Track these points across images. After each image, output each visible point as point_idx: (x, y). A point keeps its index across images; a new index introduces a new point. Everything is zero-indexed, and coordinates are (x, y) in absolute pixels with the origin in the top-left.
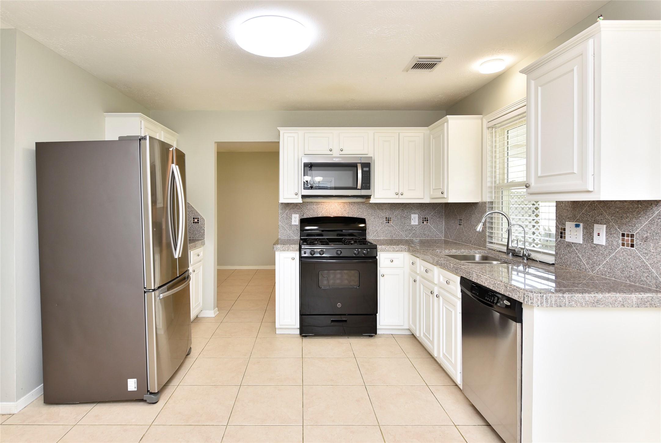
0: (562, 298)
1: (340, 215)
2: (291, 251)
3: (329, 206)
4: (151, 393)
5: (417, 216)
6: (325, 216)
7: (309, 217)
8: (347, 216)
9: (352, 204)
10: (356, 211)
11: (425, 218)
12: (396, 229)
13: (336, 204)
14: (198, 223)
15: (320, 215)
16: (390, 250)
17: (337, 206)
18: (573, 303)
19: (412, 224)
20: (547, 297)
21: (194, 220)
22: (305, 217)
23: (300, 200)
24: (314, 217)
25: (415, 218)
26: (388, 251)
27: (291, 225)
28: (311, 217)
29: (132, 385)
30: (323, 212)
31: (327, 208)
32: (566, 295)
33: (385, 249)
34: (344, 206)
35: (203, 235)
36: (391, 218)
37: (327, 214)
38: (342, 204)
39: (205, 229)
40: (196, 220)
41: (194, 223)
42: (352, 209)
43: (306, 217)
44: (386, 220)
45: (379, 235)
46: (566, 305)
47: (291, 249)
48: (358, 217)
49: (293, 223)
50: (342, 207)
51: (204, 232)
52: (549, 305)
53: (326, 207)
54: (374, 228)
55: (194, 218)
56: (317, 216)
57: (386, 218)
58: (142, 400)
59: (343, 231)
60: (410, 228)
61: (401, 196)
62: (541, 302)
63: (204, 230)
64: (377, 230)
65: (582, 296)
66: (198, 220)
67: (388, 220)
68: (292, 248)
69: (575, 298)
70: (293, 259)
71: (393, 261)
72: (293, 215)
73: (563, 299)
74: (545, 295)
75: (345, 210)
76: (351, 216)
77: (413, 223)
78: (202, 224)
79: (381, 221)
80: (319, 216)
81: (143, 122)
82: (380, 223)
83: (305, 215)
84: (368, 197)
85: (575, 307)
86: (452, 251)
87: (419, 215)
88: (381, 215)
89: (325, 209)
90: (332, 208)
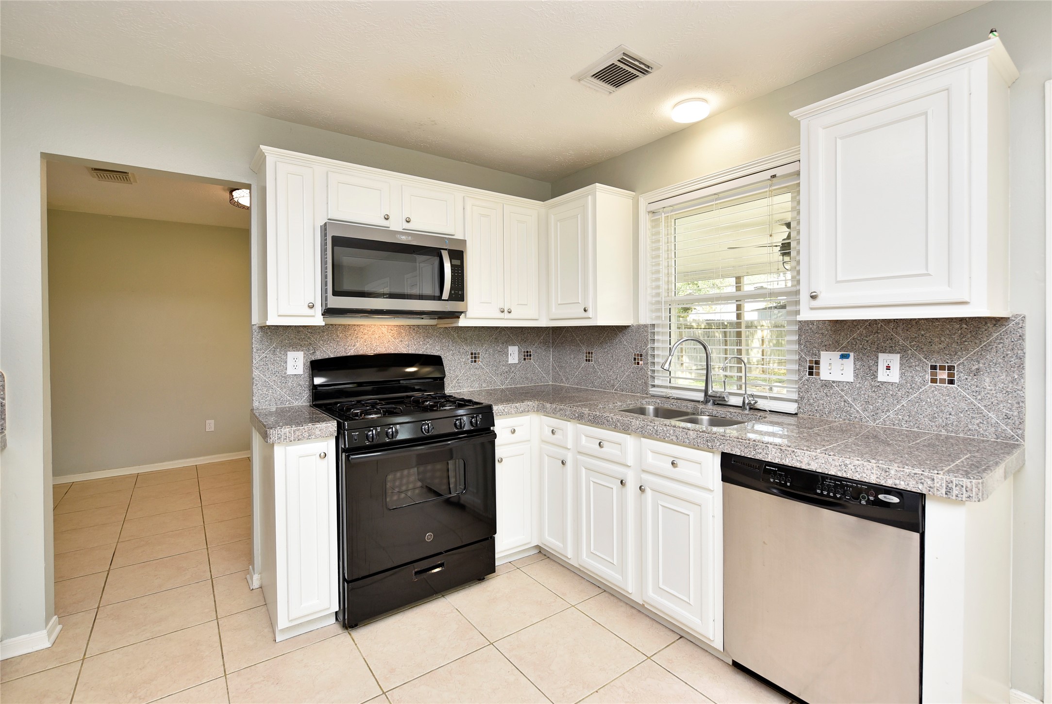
1: (391, 350)
2: (316, 437)
3: (370, 333)
5: (517, 348)
6: (361, 353)
7: (327, 357)
8: (406, 352)
9: (414, 329)
10: (421, 343)
11: (527, 352)
12: (487, 372)
13: (384, 330)
16: (511, 411)
17: (386, 332)
19: (509, 362)
22: (319, 356)
24: (338, 355)
25: (513, 352)
26: (508, 414)
27: (286, 377)
28: (332, 356)
31: (366, 336)
34: (400, 333)
36: (479, 353)
37: (365, 348)
38: (395, 329)
44: (472, 358)
45: (460, 385)
47: (318, 432)
48: (425, 353)
49: (290, 371)
50: (395, 335)
53: (365, 334)
54: (452, 372)
56: (345, 355)
57: (472, 354)
60: (507, 369)
64: (457, 376)
67: (475, 357)
68: (320, 430)
70: (322, 457)
71: (514, 431)
72: (289, 353)
75: (401, 341)
76: (413, 352)
77: (511, 360)
79: (464, 360)
80: (349, 354)
82: (463, 363)
83: (318, 353)
84: (457, 315)
87: (519, 347)
88: (463, 348)
89: (362, 340)
90: (377, 337)
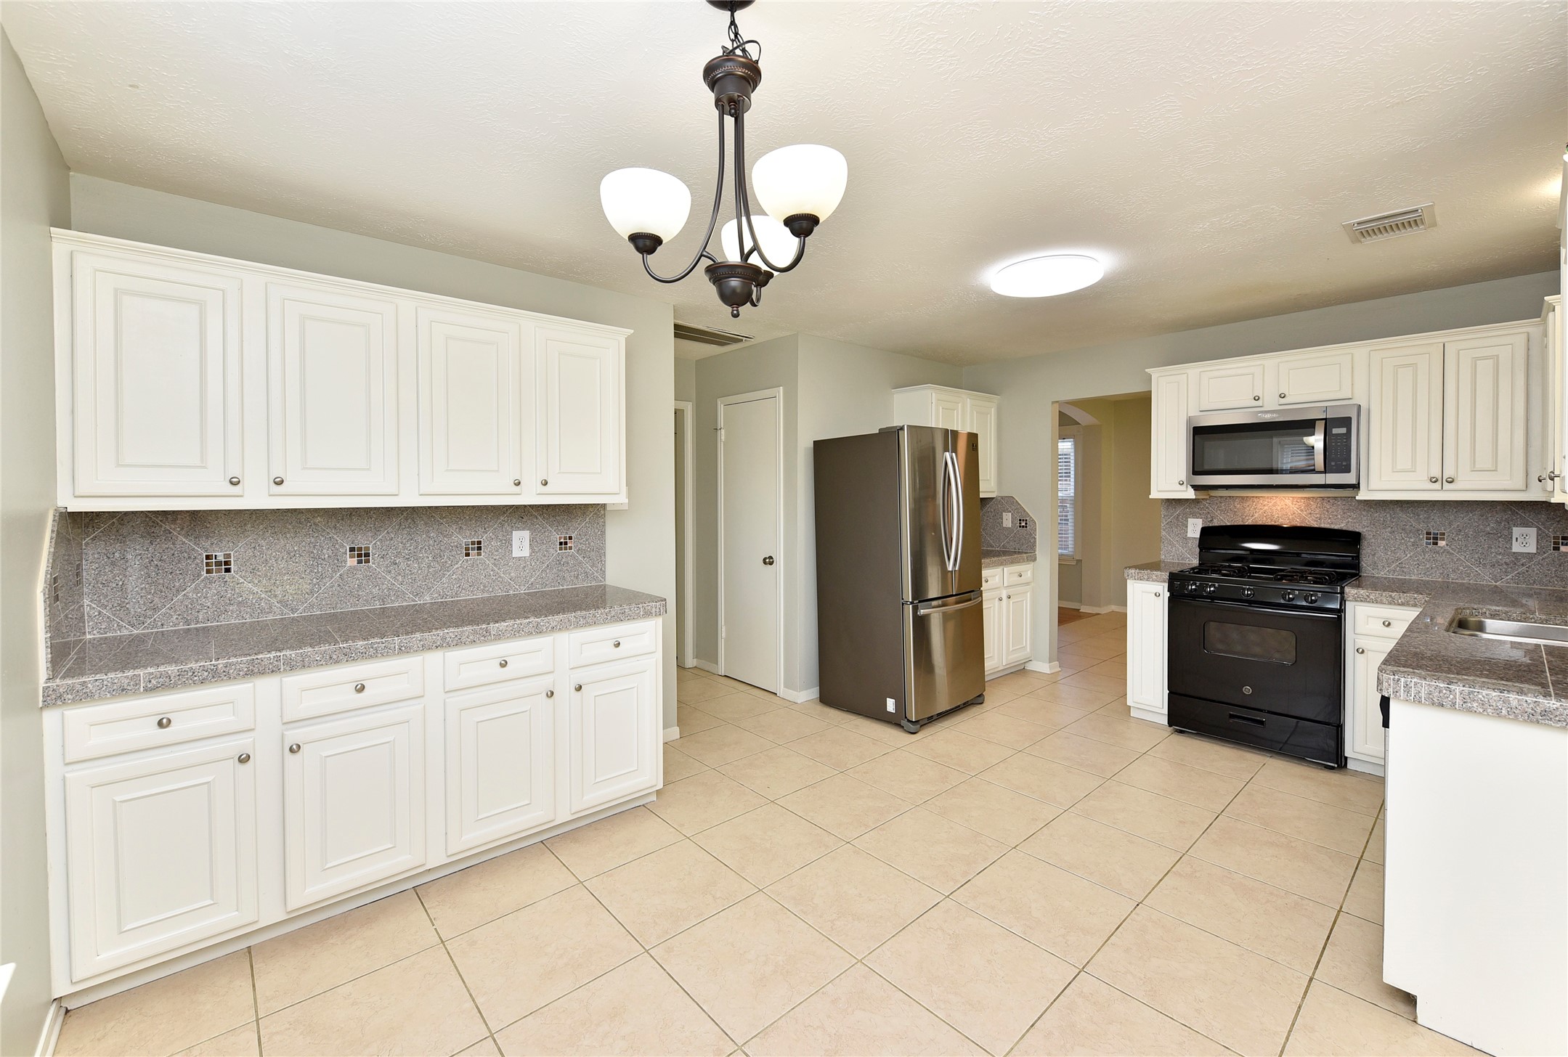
0: (1444, 691)
1: (1298, 523)
2: (1153, 581)
3: (1270, 504)
4: (909, 721)
5: (1532, 532)
6: (1260, 523)
7: (1224, 525)
8: (1316, 526)
9: (1329, 501)
10: (1339, 516)
11: (1564, 538)
12: (1459, 559)
13: (1288, 502)
14: (1026, 527)
15: (1249, 522)
16: (1381, 600)
17: (1290, 504)
18: (1475, 705)
19: (1513, 551)
20: (1408, 683)
21: (1020, 523)
22: (1216, 523)
23: (1190, 494)
24: (1236, 524)
25: (1525, 536)
26: (1376, 601)
27: (1186, 538)
28: (1229, 524)
29: (891, 705)
30: (1256, 515)
31: (1266, 508)
32: (1458, 688)
33: (1366, 597)
34: (1308, 505)
35: (1034, 545)
36: (1443, 534)
37: (1265, 519)
39: (1037, 537)
40: (1024, 524)
41: (1020, 527)
42: (1327, 511)
43: (1216, 525)
44: (1428, 538)
45: (1405, 570)
46: (1457, 706)
47: (1155, 578)
48: (1344, 529)
49: (1190, 534)
50: (1303, 508)
51: (1035, 542)
52: (1412, 698)
54: (1389, 553)
55: (1020, 520)
56: (1241, 523)
57: (1428, 533)
58: (899, 725)
59: (1303, 555)
60: (1508, 561)
61: (1446, 486)
62: (1395, 690)
63: (1035, 539)
64: (1399, 559)
65: (1499, 696)
66: (1026, 524)
67: (1434, 538)
69: (1480, 696)
70: (1157, 595)
71: (1389, 624)
72: (1189, 519)
73: (1448, 692)
74: (1403, 680)
75: (1310, 514)
76: (1327, 526)
77: (1516, 548)
78: (1032, 530)
79: (1412, 540)
80: (1247, 524)
81: (934, 394)
82: (1409, 544)
83: (1215, 521)
84: (1356, 487)
85: (1480, 713)
86: (1531, 616)
87: (1539, 529)
88: (1411, 526)
89: (1261, 511)
90: (1279, 508)
